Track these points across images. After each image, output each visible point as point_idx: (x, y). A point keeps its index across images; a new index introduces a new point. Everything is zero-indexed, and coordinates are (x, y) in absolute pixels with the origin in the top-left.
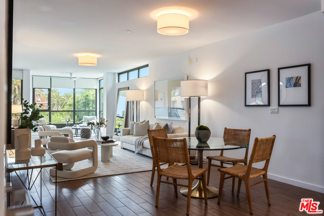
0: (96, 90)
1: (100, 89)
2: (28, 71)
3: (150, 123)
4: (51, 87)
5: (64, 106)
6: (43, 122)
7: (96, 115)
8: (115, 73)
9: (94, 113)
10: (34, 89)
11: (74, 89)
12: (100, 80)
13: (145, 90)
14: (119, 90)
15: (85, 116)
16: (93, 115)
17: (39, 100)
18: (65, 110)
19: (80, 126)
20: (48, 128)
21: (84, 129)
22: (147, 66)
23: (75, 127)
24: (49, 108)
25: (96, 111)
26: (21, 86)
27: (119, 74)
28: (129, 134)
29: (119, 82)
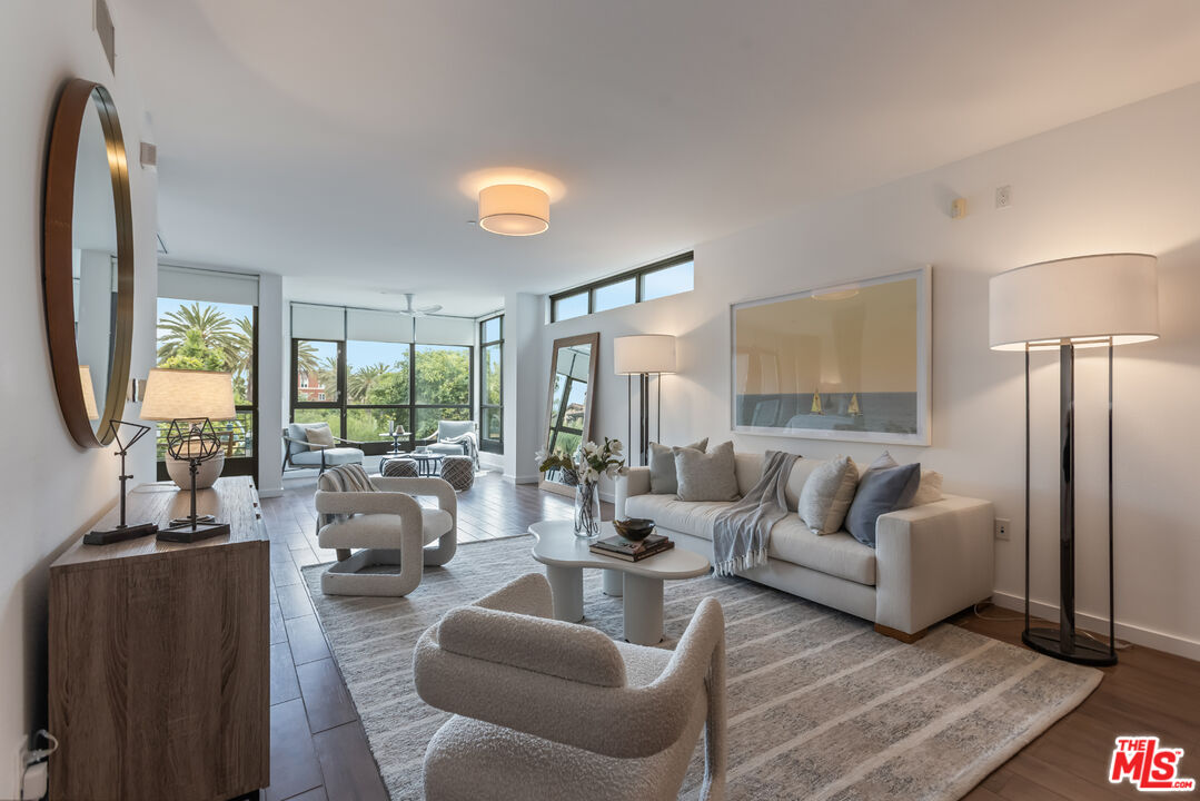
0: (472, 348)
1: (482, 346)
2: (277, 279)
3: (737, 450)
4: (346, 337)
5: (359, 396)
6: (325, 440)
7: (472, 419)
8: (539, 297)
9: (466, 411)
10: (294, 342)
11: (412, 345)
12: (481, 323)
13: (680, 338)
14: (558, 344)
15: (443, 422)
16: (464, 417)
17: (306, 382)
18: (362, 403)
19: (435, 451)
20: (355, 474)
21: (454, 460)
22: (688, 257)
23: (419, 452)
24: (342, 397)
25: (471, 408)
26: (252, 324)
27: (554, 298)
28: (648, 490)
29: (553, 320)
